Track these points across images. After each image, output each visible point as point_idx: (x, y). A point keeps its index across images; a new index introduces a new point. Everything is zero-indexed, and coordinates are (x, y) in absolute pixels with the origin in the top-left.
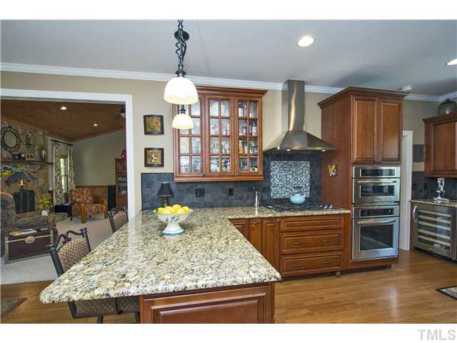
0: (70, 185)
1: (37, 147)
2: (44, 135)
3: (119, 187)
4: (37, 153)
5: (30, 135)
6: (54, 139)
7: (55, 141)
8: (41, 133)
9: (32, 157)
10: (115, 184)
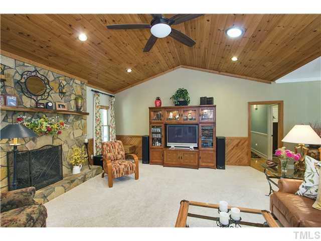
0: (111, 134)
1: (73, 97)
2: (82, 84)
3: (153, 139)
4: (73, 103)
5: (64, 83)
6: (94, 89)
7: (96, 92)
8: (78, 82)
9: (63, 106)
10: (149, 135)
